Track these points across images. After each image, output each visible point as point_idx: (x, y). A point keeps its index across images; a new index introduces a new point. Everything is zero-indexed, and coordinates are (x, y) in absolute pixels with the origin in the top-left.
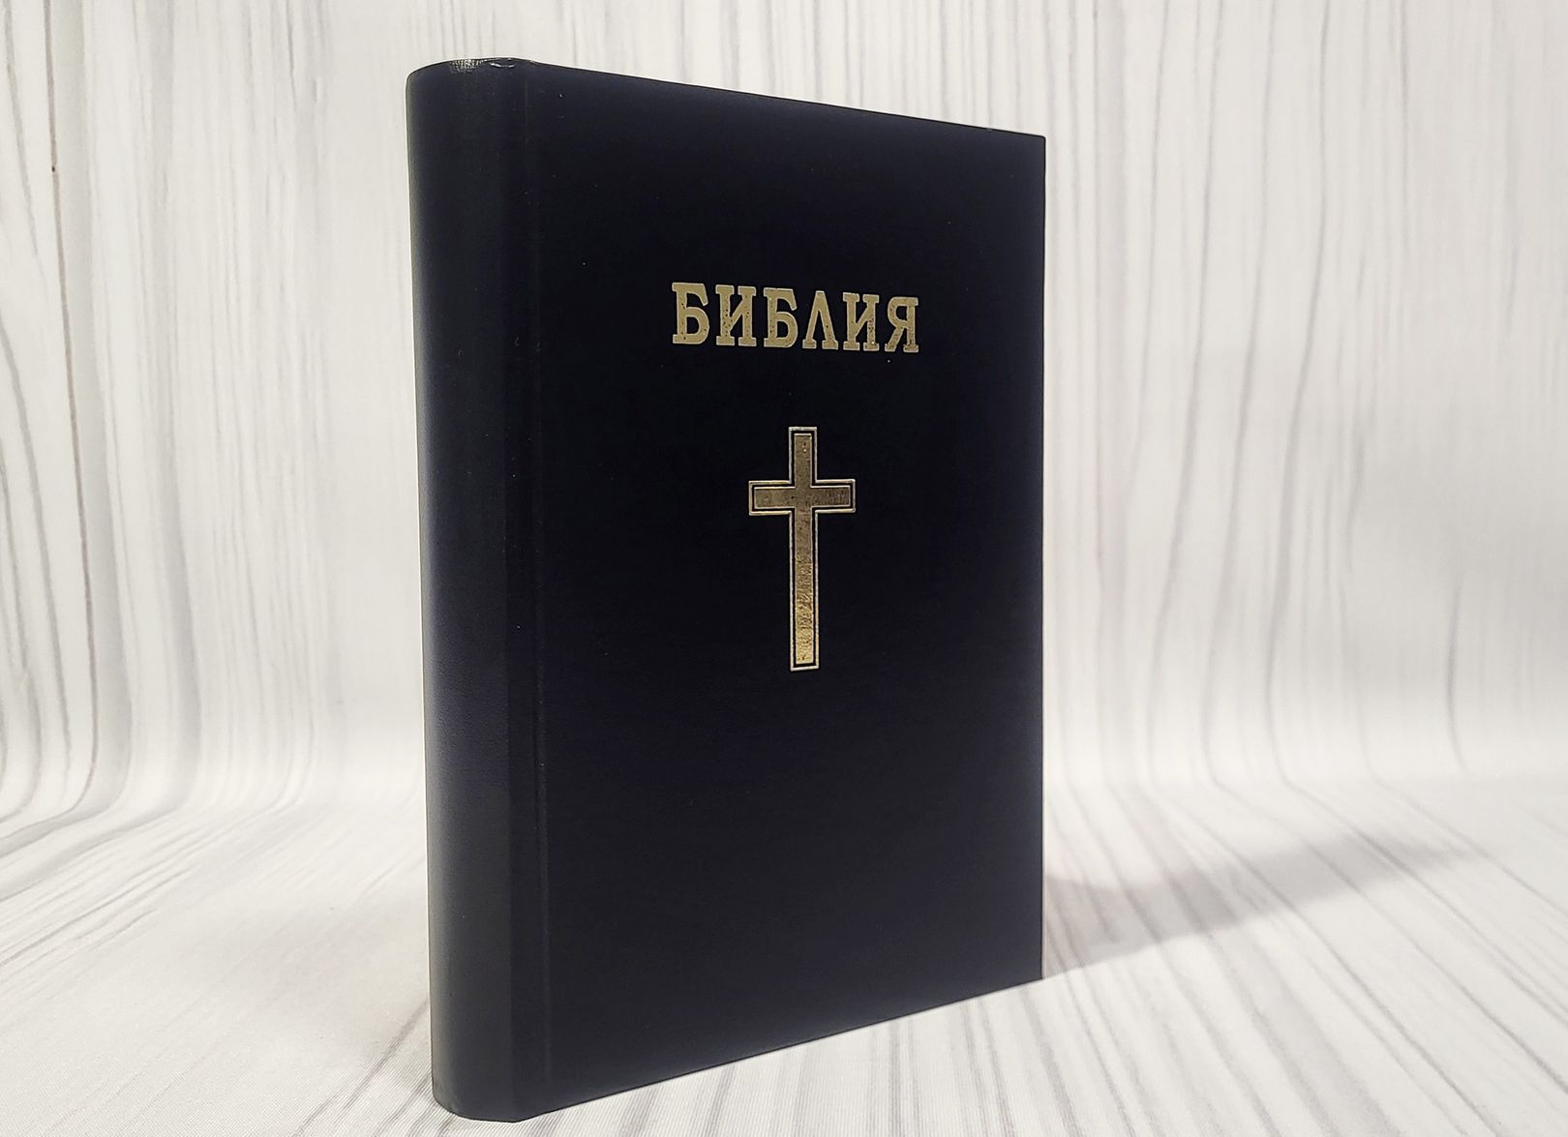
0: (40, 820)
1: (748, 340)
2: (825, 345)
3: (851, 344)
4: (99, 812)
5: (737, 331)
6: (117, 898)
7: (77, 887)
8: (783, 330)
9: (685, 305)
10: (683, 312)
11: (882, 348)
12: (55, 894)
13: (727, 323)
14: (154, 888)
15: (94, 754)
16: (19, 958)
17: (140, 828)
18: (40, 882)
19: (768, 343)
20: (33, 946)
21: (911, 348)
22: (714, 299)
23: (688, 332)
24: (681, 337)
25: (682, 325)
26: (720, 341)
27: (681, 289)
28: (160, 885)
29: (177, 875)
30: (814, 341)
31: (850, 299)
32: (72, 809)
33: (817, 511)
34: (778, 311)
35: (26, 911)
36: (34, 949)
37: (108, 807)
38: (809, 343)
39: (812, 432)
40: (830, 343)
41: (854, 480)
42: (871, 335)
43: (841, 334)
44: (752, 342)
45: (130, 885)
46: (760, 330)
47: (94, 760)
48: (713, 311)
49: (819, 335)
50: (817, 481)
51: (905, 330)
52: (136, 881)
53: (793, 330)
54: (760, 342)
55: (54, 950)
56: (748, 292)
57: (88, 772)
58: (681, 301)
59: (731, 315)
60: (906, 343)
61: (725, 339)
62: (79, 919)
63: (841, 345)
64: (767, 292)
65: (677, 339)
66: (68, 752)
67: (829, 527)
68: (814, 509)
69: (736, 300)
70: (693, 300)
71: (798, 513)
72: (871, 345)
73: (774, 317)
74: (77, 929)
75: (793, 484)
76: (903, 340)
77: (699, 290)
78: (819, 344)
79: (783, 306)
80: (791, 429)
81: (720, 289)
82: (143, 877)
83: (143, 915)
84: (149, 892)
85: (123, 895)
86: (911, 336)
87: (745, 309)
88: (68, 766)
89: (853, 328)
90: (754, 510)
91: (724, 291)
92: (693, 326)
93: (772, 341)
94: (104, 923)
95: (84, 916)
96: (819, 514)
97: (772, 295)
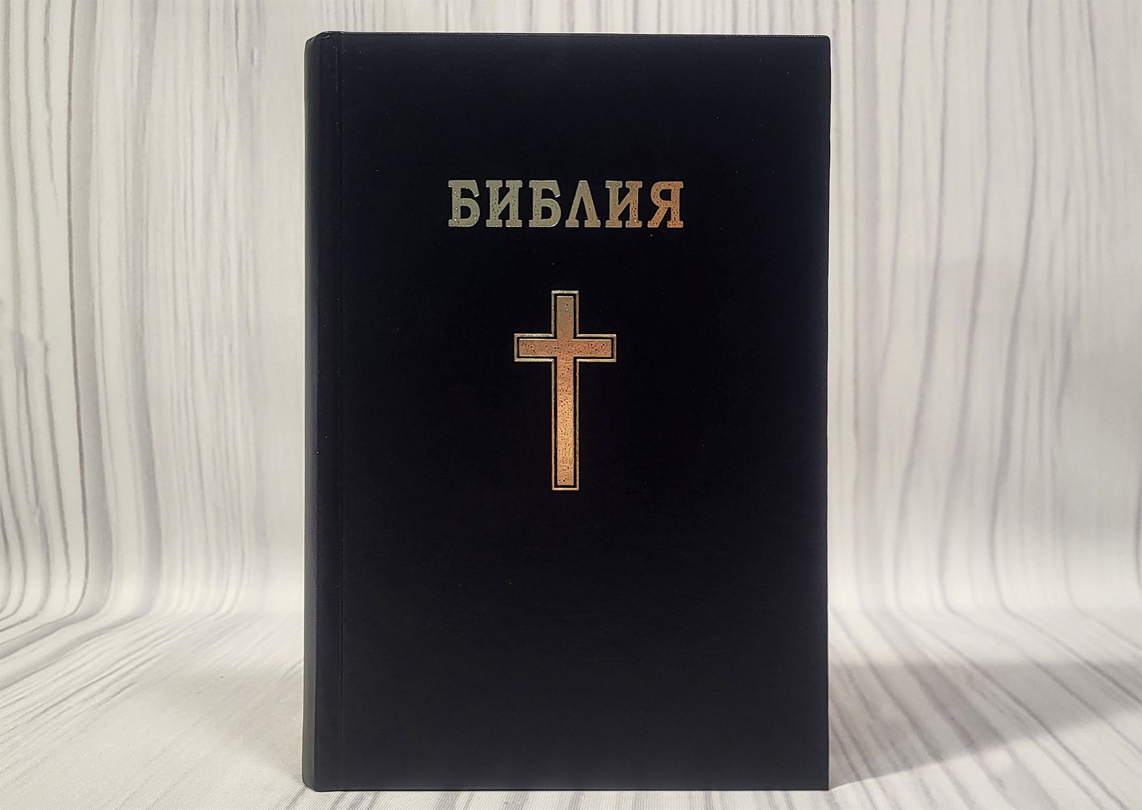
0: (51, 620)
1: (514, 222)
2: (587, 224)
3: (614, 223)
4: (92, 615)
5: (505, 215)
6: (109, 675)
7: (81, 667)
8: (546, 213)
9: (460, 196)
10: (458, 202)
11: (645, 224)
12: (67, 671)
13: (496, 208)
14: (134, 669)
15: (87, 572)
16: (47, 713)
17: (120, 628)
18: (56, 662)
19: (532, 224)
20: (54, 705)
21: (676, 223)
22: (485, 192)
23: (461, 218)
24: (456, 221)
25: (456, 213)
26: (489, 223)
27: (456, 185)
28: (137, 667)
29: (150, 659)
30: (576, 221)
31: (613, 186)
32: (74, 612)
33: (578, 360)
34: (542, 198)
35: (48, 682)
36: (56, 707)
37: (98, 611)
38: (572, 222)
39: (574, 295)
40: (592, 222)
41: (615, 335)
42: (634, 213)
43: (603, 213)
44: (519, 224)
45: (118, 666)
46: (526, 212)
47: (86, 576)
48: (484, 201)
49: (582, 215)
50: (578, 335)
51: (669, 209)
52: (122, 663)
53: (556, 211)
54: (526, 223)
55: (69, 708)
56: (515, 185)
57: (82, 586)
58: (456, 195)
59: (499, 203)
60: (670, 219)
61: (494, 222)
62: (84, 688)
63: (603, 224)
64: (532, 184)
65: (451, 223)
66: (68, 570)
67: (588, 374)
68: (575, 359)
69: (503, 192)
70: (466, 193)
71: (560, 362)
72: (634, 222)
73: (538, 202)
74: (83, 695)
75: (555, 337)
76: (668, 216)
77: (472, 185)
78: (582, 224)
79: (547, 194)
80: (554, 292)
81: (489, 183)
82: (126, 661)
83: (128, 686)
84: (131, 670)
85: (113, 672)
86: (676, 214)
87: (512, 199)
88: (69, 580)
89: (615, 209)
90: (519, 357)
91: (494, 185)
92: (466, 212)
93: (537, 222)
94: (102, 691)
95: (88, 686)
96: (580, 362)
97: (537, 186)
